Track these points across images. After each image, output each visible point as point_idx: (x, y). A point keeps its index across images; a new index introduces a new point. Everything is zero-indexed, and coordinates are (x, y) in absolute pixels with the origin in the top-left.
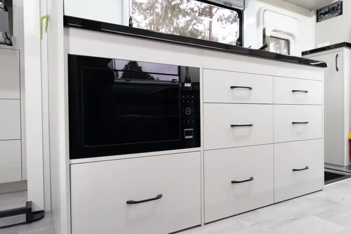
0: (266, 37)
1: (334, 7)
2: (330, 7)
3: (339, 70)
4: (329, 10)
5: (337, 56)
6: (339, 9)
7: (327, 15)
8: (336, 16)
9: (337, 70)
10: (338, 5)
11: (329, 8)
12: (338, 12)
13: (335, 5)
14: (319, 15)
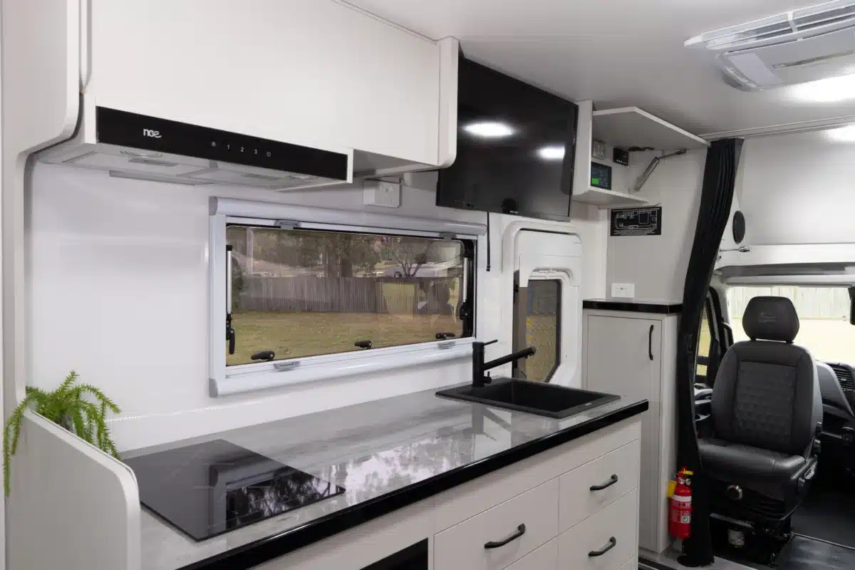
0: (519, 290)
1: (646, 215)
2: (639, 212)
3: (654, 358)
4: (636, 218)
5: (652, 328)
6: (654, 222)
7: (631, 227)
8: (648, 234)
9: (651, 357)
10: (653, 213)
11: (635, 213)
12: (652, 226)
13: (649, 212)
14: (616, 222)
